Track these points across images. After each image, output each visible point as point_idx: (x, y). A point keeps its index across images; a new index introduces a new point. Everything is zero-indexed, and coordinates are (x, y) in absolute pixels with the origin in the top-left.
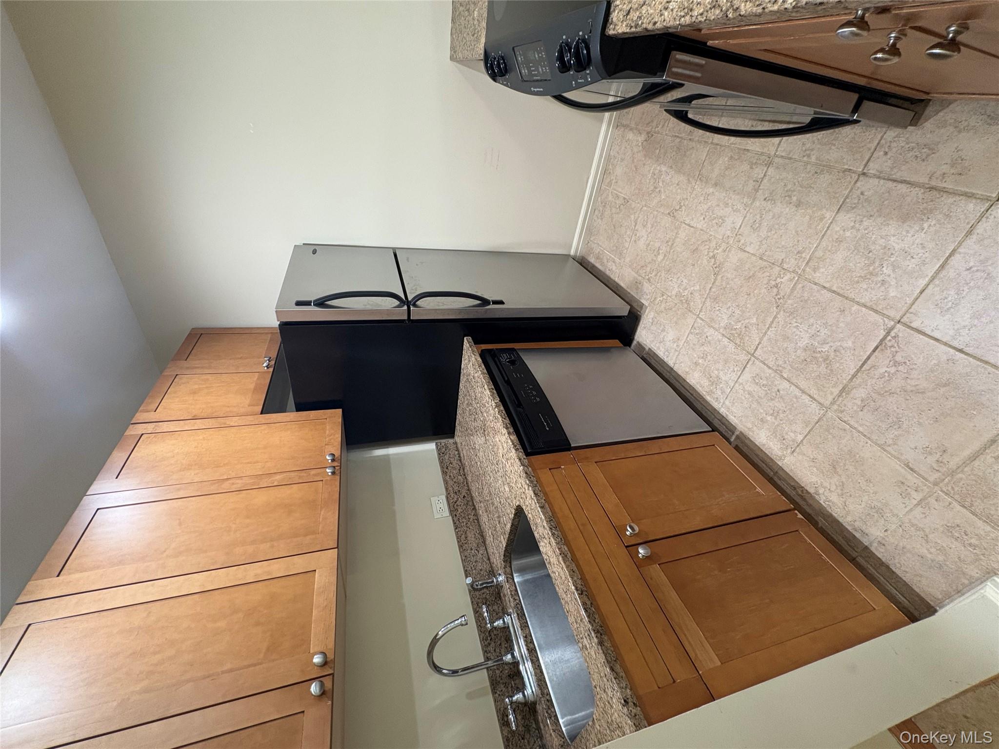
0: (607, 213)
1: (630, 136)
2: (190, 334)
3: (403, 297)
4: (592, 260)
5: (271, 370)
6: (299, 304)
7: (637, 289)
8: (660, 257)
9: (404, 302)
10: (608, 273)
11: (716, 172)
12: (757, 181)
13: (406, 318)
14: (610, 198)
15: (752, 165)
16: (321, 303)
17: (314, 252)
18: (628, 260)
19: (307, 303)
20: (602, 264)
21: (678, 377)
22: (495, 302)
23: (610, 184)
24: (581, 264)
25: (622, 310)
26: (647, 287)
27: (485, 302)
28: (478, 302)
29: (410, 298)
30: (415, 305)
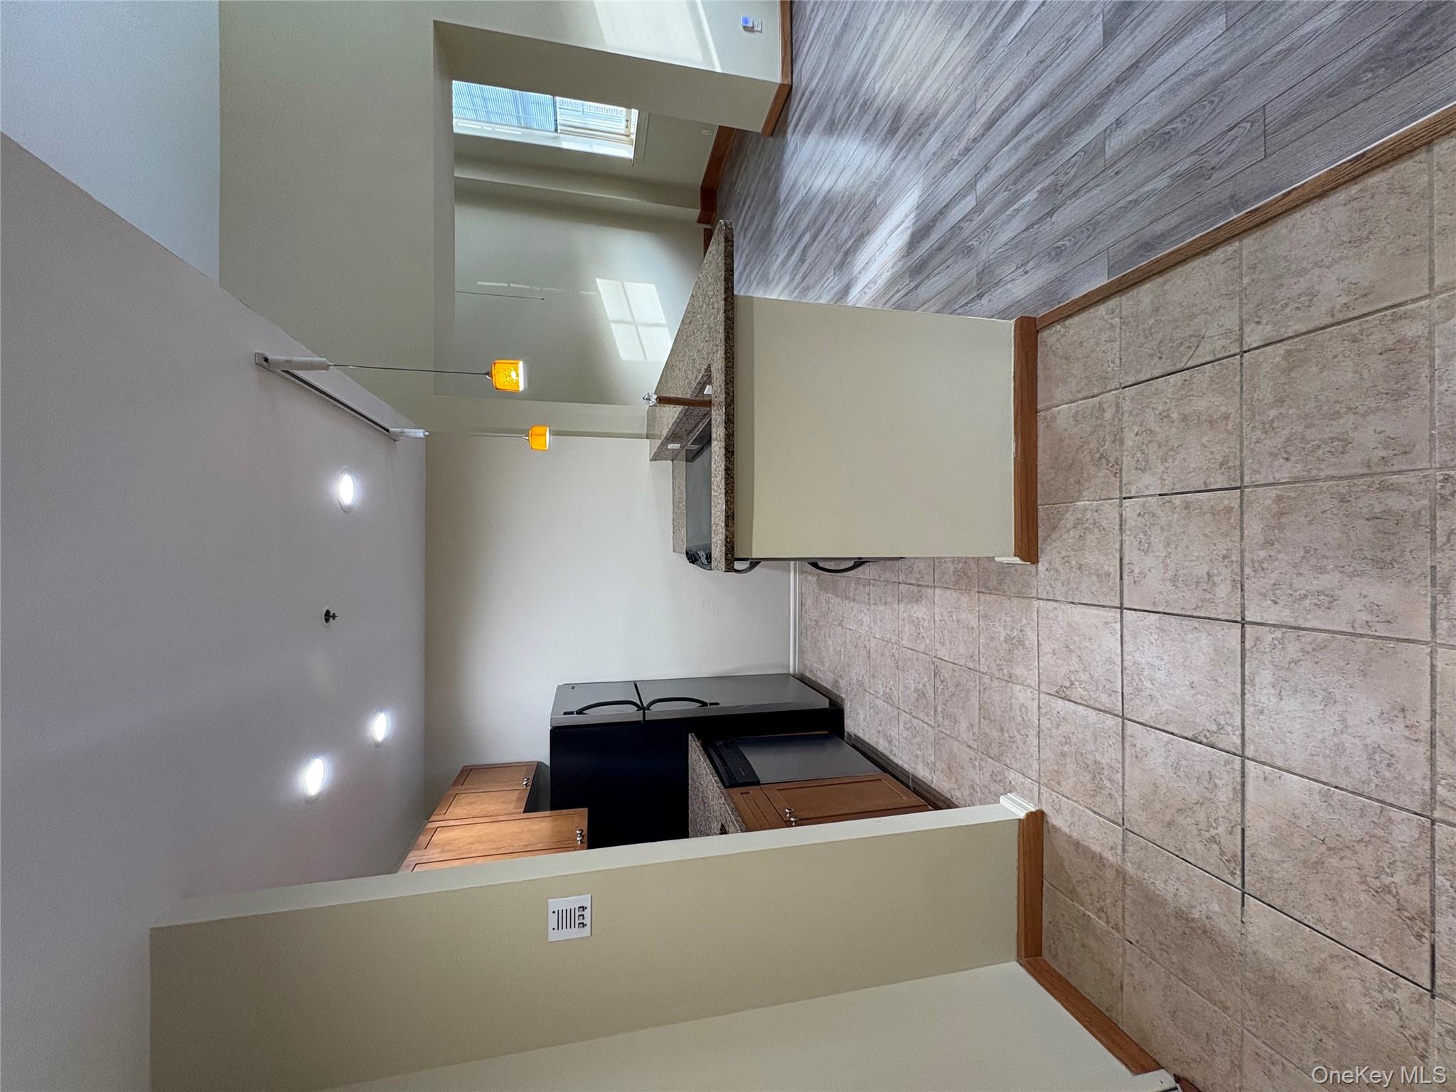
0: (809, 633)
1: (810, 578)
2: (462, 770)
3: (639, 703)
4: (807, 674)
5: (529, 788)
6: (565, 714)
7: (837, 687)
8: (842, 657)
9: (641, 707)
10: (819, 681)
11: (852, 593)
12: (869, 594)
13: (642, 719)
14: (809, 622)
15: (864, 586)
16: (580, 712)
17: (573, 688)
18: (827, 665)
19: (572, 713)
20: (814, 675)
21: (875, 750)
22: (711, 704)
23: (806, 613)
24: (802, 681)
25: (824, 703)
26: (842, 683)
27: (704, 704)
28: (700, 705)
29: (645, 705)
30: (648, 709)
